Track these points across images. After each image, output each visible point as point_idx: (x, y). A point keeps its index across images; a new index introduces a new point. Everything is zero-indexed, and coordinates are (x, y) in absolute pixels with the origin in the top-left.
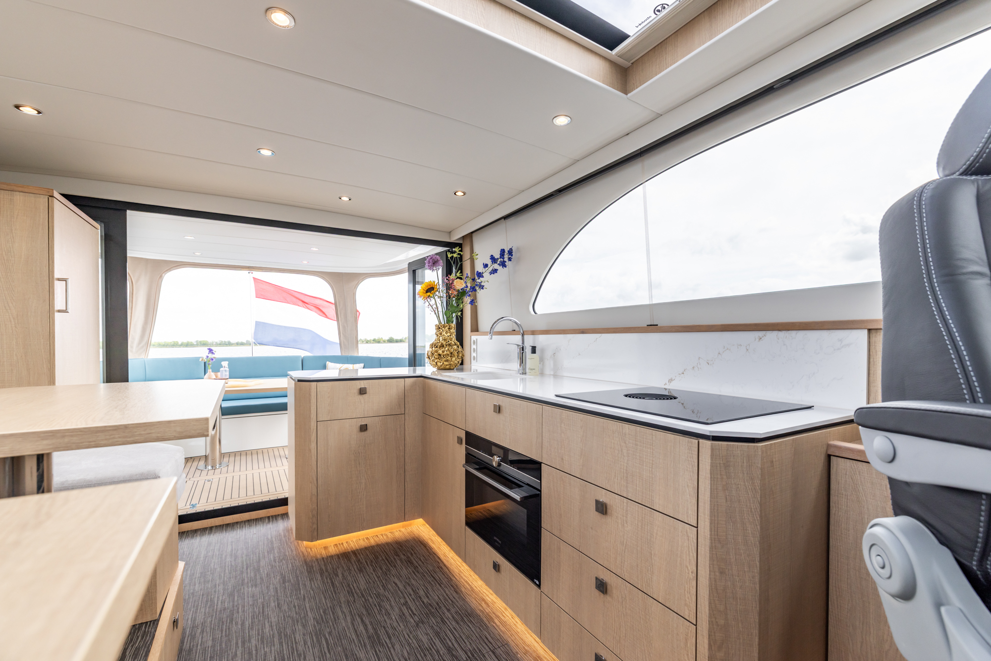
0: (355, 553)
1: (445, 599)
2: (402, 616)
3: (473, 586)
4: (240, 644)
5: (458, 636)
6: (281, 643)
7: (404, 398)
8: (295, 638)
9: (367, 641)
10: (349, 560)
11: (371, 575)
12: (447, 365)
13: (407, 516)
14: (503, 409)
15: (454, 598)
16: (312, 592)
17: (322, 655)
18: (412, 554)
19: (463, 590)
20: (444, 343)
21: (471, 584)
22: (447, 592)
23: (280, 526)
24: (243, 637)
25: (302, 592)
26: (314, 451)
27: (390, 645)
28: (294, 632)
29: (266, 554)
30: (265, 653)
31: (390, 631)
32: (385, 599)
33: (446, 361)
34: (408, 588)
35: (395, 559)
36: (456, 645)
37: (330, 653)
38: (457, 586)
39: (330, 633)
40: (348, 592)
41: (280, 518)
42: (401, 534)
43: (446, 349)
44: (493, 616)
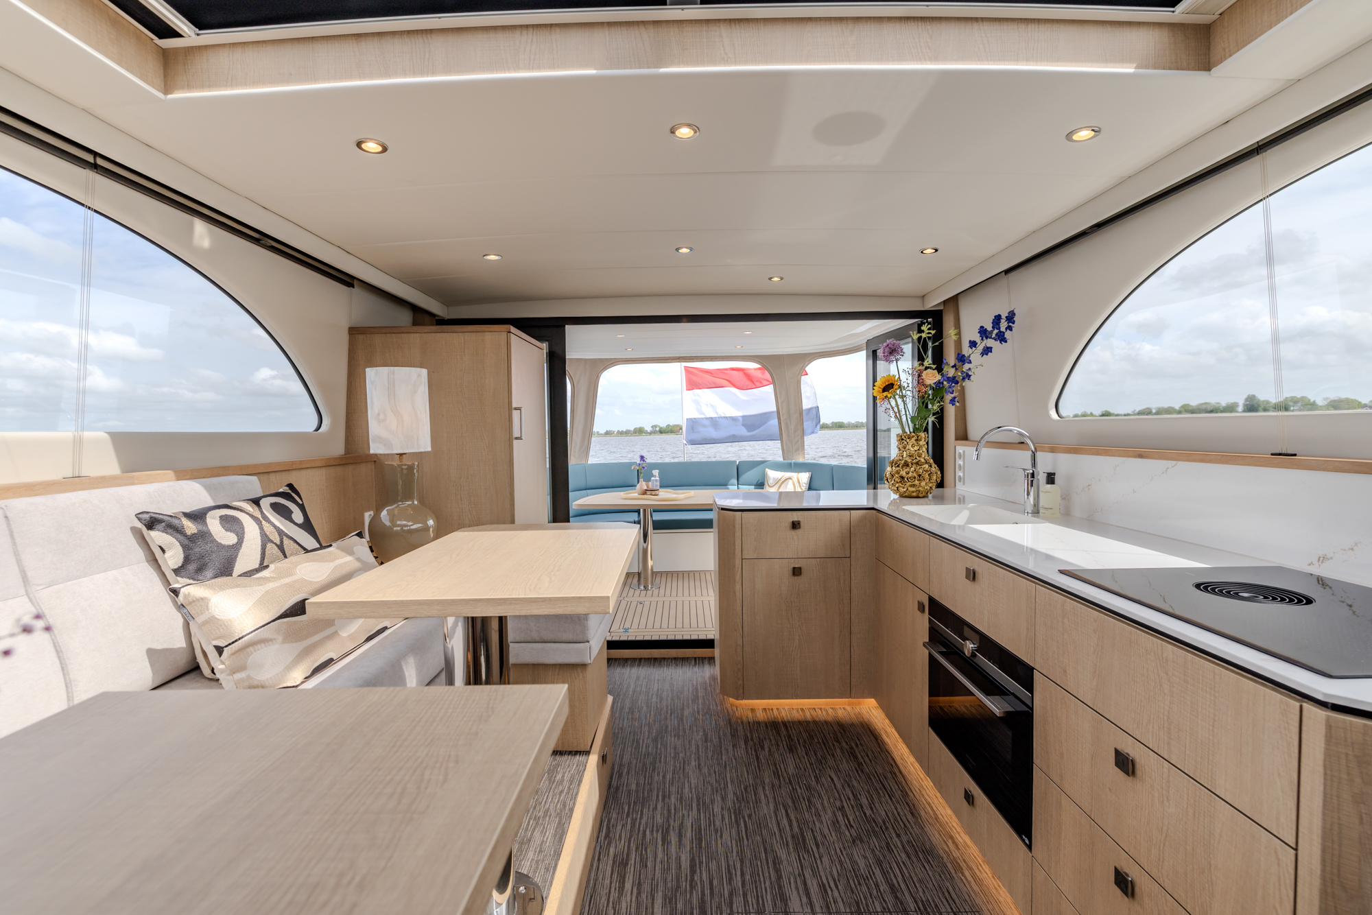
0: (786, 724)
1: (896, 819)
2: (835, 822)
3: (938, 813)
4: (660, 798)
5: (907, 874)
6: (699, 810)
7: (850, 534)
8: (713, 810)
9: (789, 839)
10: (778, 732)
11: (802, 759)
12: (913, 492)
13: (853, 692)
14: (978, 576)
15: (908, 821)
16: (734, 761)
17: (740, 840)
18: (857, 745)
19: (922, 813)
20: (909, 461)
21: (935, 809)
22: (899, 810)
23: (706, 673)
24: (664, 792)
25: (724, 758)
26: (739, 594)
27: (817, 855)
28: (712, 802)
29: (690, 702)
30: (683, 816)
31: (819, 838)
32: (816, 795)
33: (911, 486)
34: (847, 789)
35: (834, 745)
36: (903, 886)
37: (748, 840)
38: (914, 805)
39: (750, 816)
40: (774, 774)
41: (706, 662)
42: (845, 714)
43: (913, 469)
44: (963, 864)
